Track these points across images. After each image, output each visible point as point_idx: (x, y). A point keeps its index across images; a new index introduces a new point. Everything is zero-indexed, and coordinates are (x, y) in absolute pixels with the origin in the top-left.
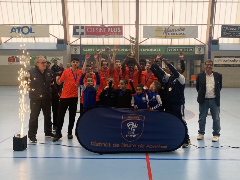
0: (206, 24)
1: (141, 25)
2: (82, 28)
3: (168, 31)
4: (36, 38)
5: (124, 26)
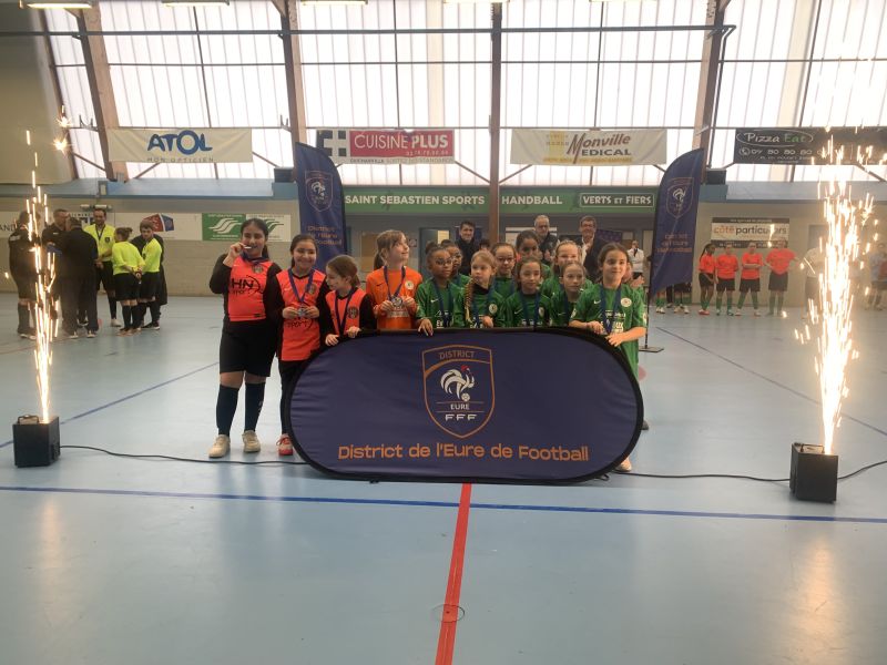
0: (693, 125)
1: (505, 128)
2: (342, 135)
3: (582, 146)
4: (219, 165)
5: (456, 131)
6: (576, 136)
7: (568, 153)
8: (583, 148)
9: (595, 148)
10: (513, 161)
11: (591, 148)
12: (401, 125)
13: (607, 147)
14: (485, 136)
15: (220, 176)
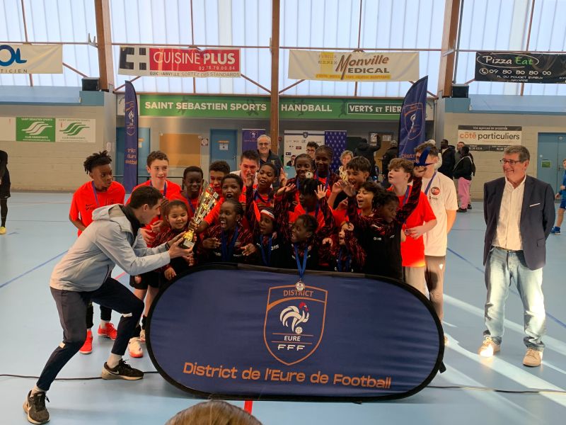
0: (440, 48)
1: (283, 48)
2: (143, 52)
3: (348, 65)
4: (34, 76)
5: (242, 50)
6: (343, 57)
7: (337, 70)
8: (349, 67)
9: (360, 66)
10: (290, 77)
11: (355, 67)
12: (195, 44)
13: (369, 66)
14: (267, 55)
15: (34, 84)
